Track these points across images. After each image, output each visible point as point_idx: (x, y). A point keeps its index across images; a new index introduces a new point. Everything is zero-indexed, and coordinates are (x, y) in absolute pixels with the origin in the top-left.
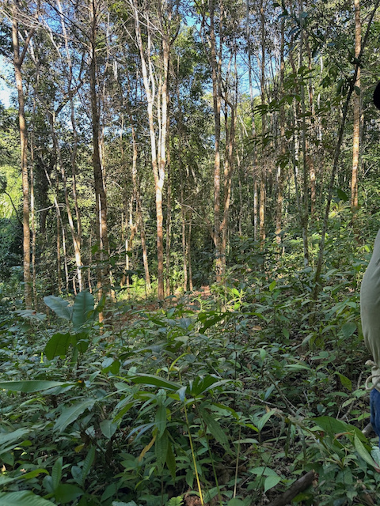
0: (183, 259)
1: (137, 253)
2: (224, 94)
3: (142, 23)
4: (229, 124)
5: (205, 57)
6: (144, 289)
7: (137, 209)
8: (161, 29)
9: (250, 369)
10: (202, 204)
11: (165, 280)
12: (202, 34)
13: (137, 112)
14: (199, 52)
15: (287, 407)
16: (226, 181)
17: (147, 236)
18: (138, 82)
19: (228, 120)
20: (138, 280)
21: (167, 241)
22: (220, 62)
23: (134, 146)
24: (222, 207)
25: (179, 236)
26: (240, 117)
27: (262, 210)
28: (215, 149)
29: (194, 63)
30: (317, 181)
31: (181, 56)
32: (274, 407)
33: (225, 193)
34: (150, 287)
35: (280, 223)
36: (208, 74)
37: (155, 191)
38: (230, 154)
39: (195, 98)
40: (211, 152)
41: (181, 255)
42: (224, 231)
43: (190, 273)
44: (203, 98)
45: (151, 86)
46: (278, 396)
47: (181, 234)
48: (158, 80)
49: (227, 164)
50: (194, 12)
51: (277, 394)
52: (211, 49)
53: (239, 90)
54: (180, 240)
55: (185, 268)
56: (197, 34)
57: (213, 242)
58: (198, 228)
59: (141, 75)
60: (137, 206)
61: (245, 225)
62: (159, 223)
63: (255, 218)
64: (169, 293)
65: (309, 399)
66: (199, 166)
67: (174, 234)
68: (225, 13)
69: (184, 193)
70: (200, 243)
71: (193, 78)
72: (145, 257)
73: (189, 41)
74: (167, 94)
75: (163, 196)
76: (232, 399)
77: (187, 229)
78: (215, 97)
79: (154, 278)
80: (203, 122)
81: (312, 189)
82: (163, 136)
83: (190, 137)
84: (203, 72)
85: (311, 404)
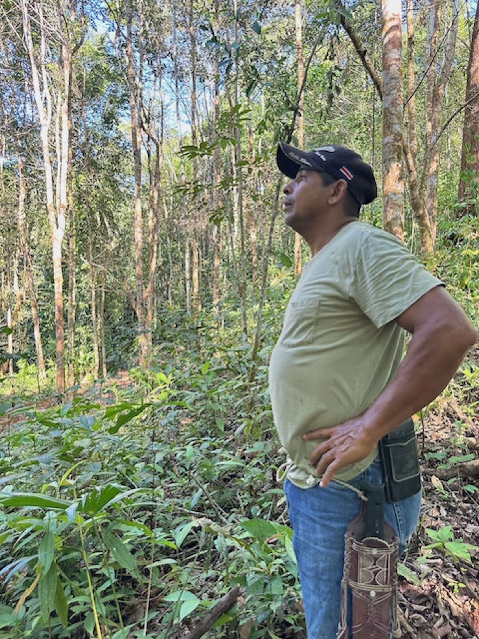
0: (93, 336)
1: (26, 329)
2: (146, 126)
3: (33, 18)
4: (153, 164)
5: (121, 75)
6: (36, 379)
7: (25, 267)
8: (60, 31)
9: (177, 473)
10: (119, 264)
11: (66, 366)
12: (117, 45)
13: (27, 135)
14: (113, 68)
15: (217, 514)
16: (151, 236)
17: (40, 305)
18: (28, 96)
19: (152, 159)
20: (26, 367)
21: (69, 312)
22: (140, 85)
23: (21, 182)
24: (146, 269)
25: (87, 305)
26: (166, 157)
27: (195, 275)
28: (135, 195)
29: (106, 81)
30: (259, 242)
31: (90, 70)
32: (202, 517)
33: (151, 251)
34: (45, 376)
35: (218, 291)
36: (126, 98)
37: (52, 244)
38: (156, 202)
39: (108, 127)
40: (130, 197)
41: (91, 330)
42: (149, 299)
43: (104, 354)
44: (118, 127)
45: (46, 103)
46: (207, 502)
47: (90, 302)
48: (57, 97)
49: (151, 214)
50: (106, 16)
51: (206, 500)
52: (128, 67)
53: (165, 123)
54: (89, 311)
55: (96, 349)
56: (110, 45)
57: (135, 313)
58: (113, 295)
59: (31, 86)
60: (25, 264)
61: (176, 292)
62: (58, 288)
63: (188, 284)
64: (73, 382)
65: (243, 502)
66: (114, 213)
67: (80, 303)
68: (147, 24)
69: (93, 249)
70: (117, 314)
71: (105, 101)
72: (37, 334)
73: (100, 52)
74: (69, 116)
75: (63, 251)
76: (150, 514)
77: (98, 296)
78: (134, 129)
79: (51, 362)
80: (119, 158)
81: (253, 251)
82: (62, 172)
83: (102, 175)
84: (119, 95)
85: (245, 507)
